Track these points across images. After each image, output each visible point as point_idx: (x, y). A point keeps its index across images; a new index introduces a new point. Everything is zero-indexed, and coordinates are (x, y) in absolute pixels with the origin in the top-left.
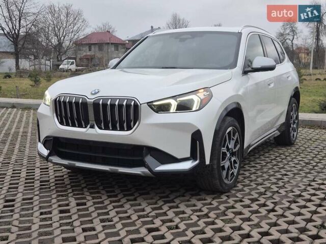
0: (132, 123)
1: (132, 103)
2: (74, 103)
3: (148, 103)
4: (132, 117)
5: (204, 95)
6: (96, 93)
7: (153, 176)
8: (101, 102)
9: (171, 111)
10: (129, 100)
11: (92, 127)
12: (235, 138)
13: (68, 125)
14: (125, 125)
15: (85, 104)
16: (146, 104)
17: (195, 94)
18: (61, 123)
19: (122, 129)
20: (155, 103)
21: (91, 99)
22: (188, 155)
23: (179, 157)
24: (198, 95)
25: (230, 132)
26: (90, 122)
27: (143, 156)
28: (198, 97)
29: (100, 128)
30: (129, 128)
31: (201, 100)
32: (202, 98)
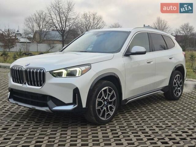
0: (42, 83)
1: (42, 72)
2: (18, 70)
3: (50, 71)
4: (42, 79)
5: (85, 68)
6: (28, 65)
7: (52, 112)
8: (28, 70)
9: (63, 76)
10: (41, 69)
11: (25, 84)
12: (111, 94)
13: (16, 82)
14: (39, 83)
15: (21, 71)
16: (49, 72)
17: (79, 67)
18: (14, 81)
19: (38, 86)
20: (54, 72)
21: (24, 68)
22: (71, 101)
23: (66, 102)
24: (80, 68)
25: (106, 89)
26: (24, 81)
27: (47, 101)
28: (81, 69)
29: (29, 85)
30: (41, 85)
31: (82, 71)
32: (83, 70)
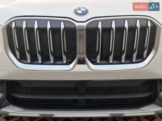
10: (143, 20)
14: (135, 55)
18: (22, 59)
19: (129, 60)
21: (80, 21)
26: (78, 56)
29: (94, 63)
30: (141, 58)
